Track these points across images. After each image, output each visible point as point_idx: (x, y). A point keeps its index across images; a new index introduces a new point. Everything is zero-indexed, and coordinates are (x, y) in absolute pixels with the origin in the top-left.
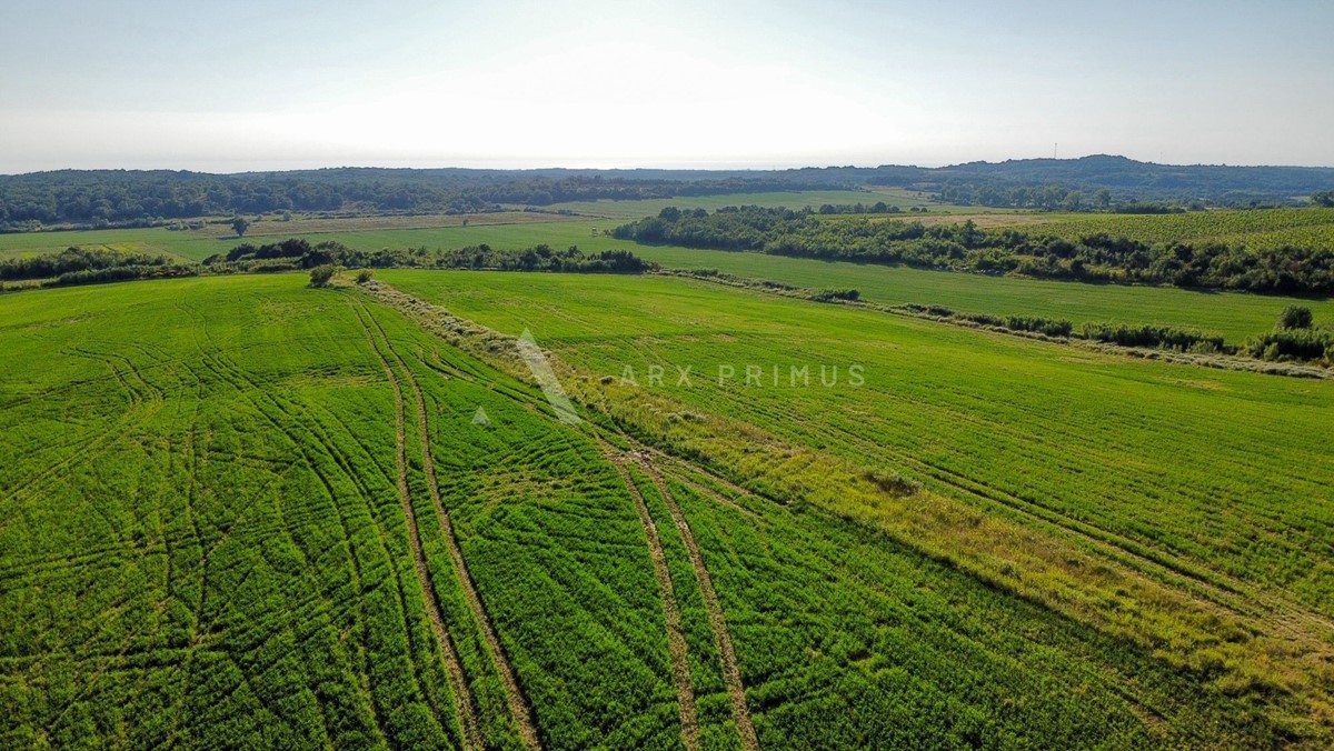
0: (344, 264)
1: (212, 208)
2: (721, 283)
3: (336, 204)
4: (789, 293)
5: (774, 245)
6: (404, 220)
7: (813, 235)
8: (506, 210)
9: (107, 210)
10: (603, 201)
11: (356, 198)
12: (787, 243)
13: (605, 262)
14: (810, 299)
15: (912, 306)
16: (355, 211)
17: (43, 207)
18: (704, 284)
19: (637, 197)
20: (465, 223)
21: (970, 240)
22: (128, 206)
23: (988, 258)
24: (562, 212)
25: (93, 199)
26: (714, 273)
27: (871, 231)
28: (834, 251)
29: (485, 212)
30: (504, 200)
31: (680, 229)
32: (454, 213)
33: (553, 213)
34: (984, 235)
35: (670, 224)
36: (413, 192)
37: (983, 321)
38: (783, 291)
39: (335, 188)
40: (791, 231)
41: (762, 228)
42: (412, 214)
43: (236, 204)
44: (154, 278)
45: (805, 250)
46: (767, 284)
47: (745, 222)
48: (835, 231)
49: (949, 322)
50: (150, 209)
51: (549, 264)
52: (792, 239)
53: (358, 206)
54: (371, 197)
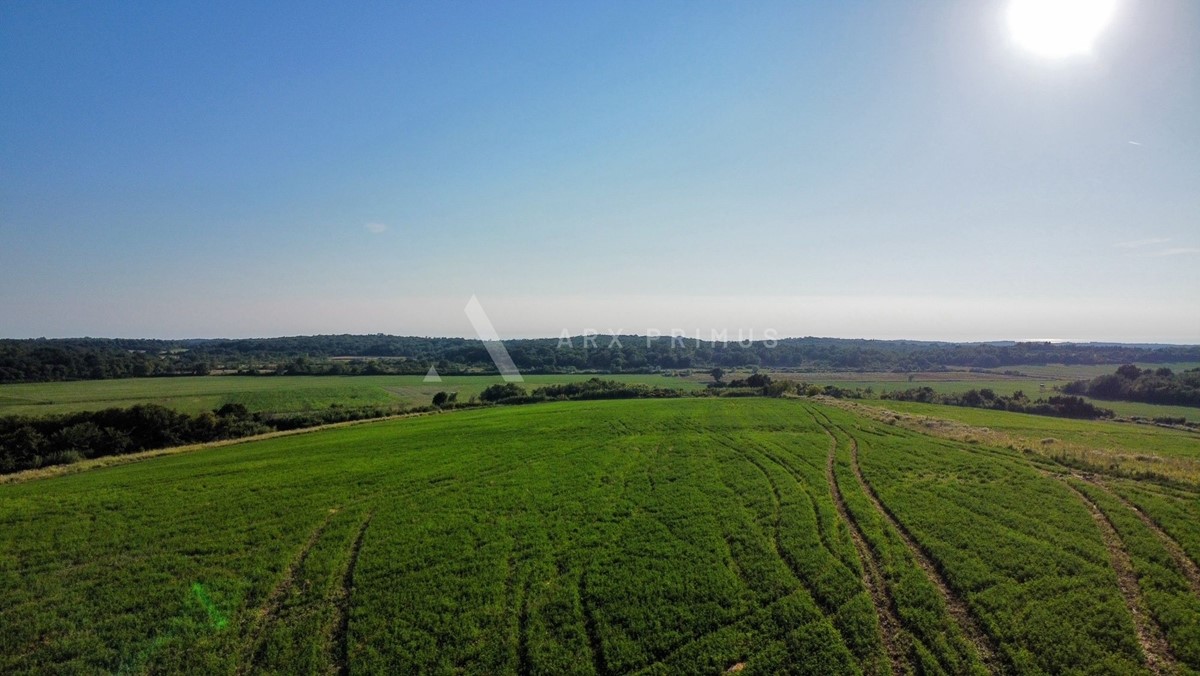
1: (697, 362)
2: (1190, 431)
3: (796, 361)
6: (854, 375)
8: (952, 370)
9: (621, 360)
10: (1054, 365)
11: (814, 358)
13: (1052, 406)
16: (813, 368)
17: (579, 357)
18: (1167, 430)
19: (1091, 362)
20: (911, 377)
22: (636, 358)
25: (612, 352)
29: (932, 371)
30: (949, 363)
32: (902, 371)
33: (999, 374)
35: (1128, 381)
36: (865, 352)
39: (796, 349)
42: (862, 371)
43: (715, 359)
44: (648, 397)
50: (652, 360)
51: (993, 404)
53: (814, 364)
54: (827, 358)
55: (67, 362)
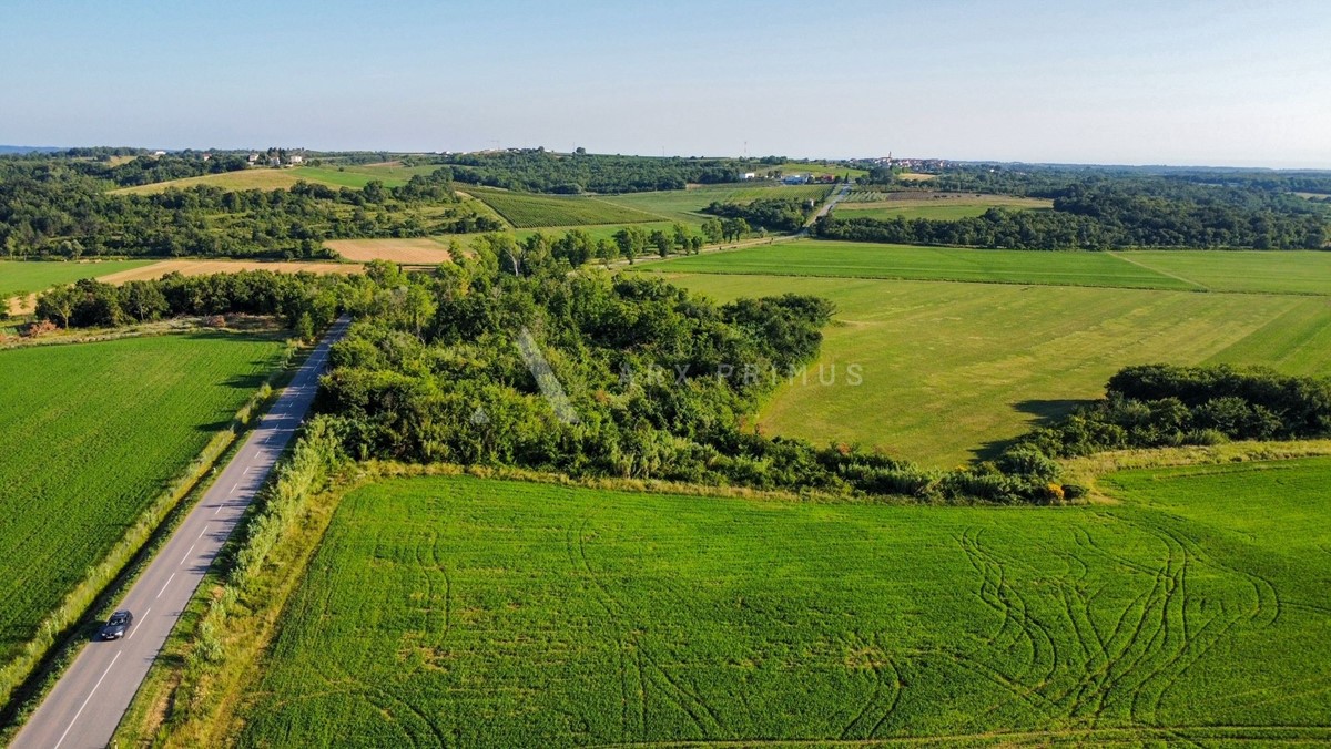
55: (1229, 227)
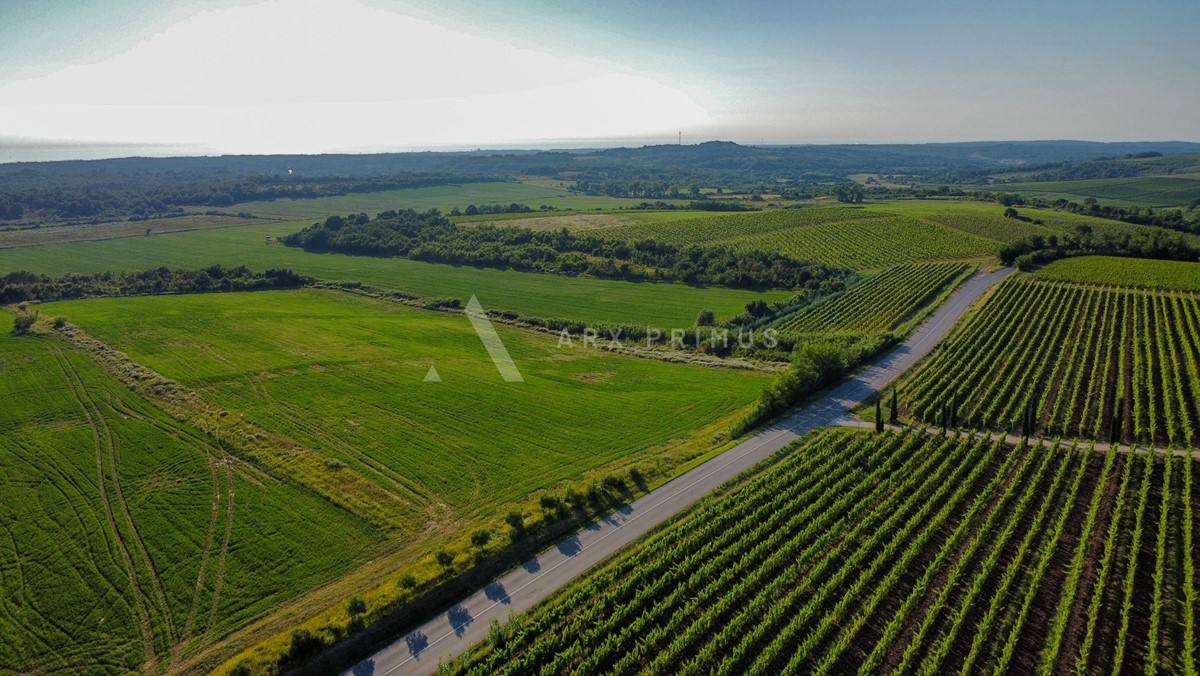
0: (37, 298)
2: (362, 295)
3: (16, 212)
4: (411, 302)
5: (416, 251)
6: (89, 229)
7: (448, 241)
8: (188, 214)
10: (282, 200)
11: (39, 206)
12: (425, 250)
13: (268, 280)
14: (424, 308)
15: (492, 312)
16: (37, 220)
18: (349, 295)
19: (312, 195)
20: (148, 231)
21: (564, 244)
23: (569, 262)
24: (241, 215)
26: (358, 286)
27: (494, 237)
28: (462, 256)
29: (169, 216)
30: (187, 203)
31: (342, 237)
32: (138, 219)
33: (233, 216)
34: (575, 239)
35: (333, 232)
36: (97, 198)
37: (533, 323)
38: (407, 301)
39: (14, 196)
40: (432, 238)
41: (411, 235)
42: (95, 223)
45: (439, 255)
46: (397, 295)
47: (396, 229)
48: (465, 238)
49: (513, 324)
51: (219, 285)
52: (430, 246)
53: (40, 214)
54: (52, 206)
